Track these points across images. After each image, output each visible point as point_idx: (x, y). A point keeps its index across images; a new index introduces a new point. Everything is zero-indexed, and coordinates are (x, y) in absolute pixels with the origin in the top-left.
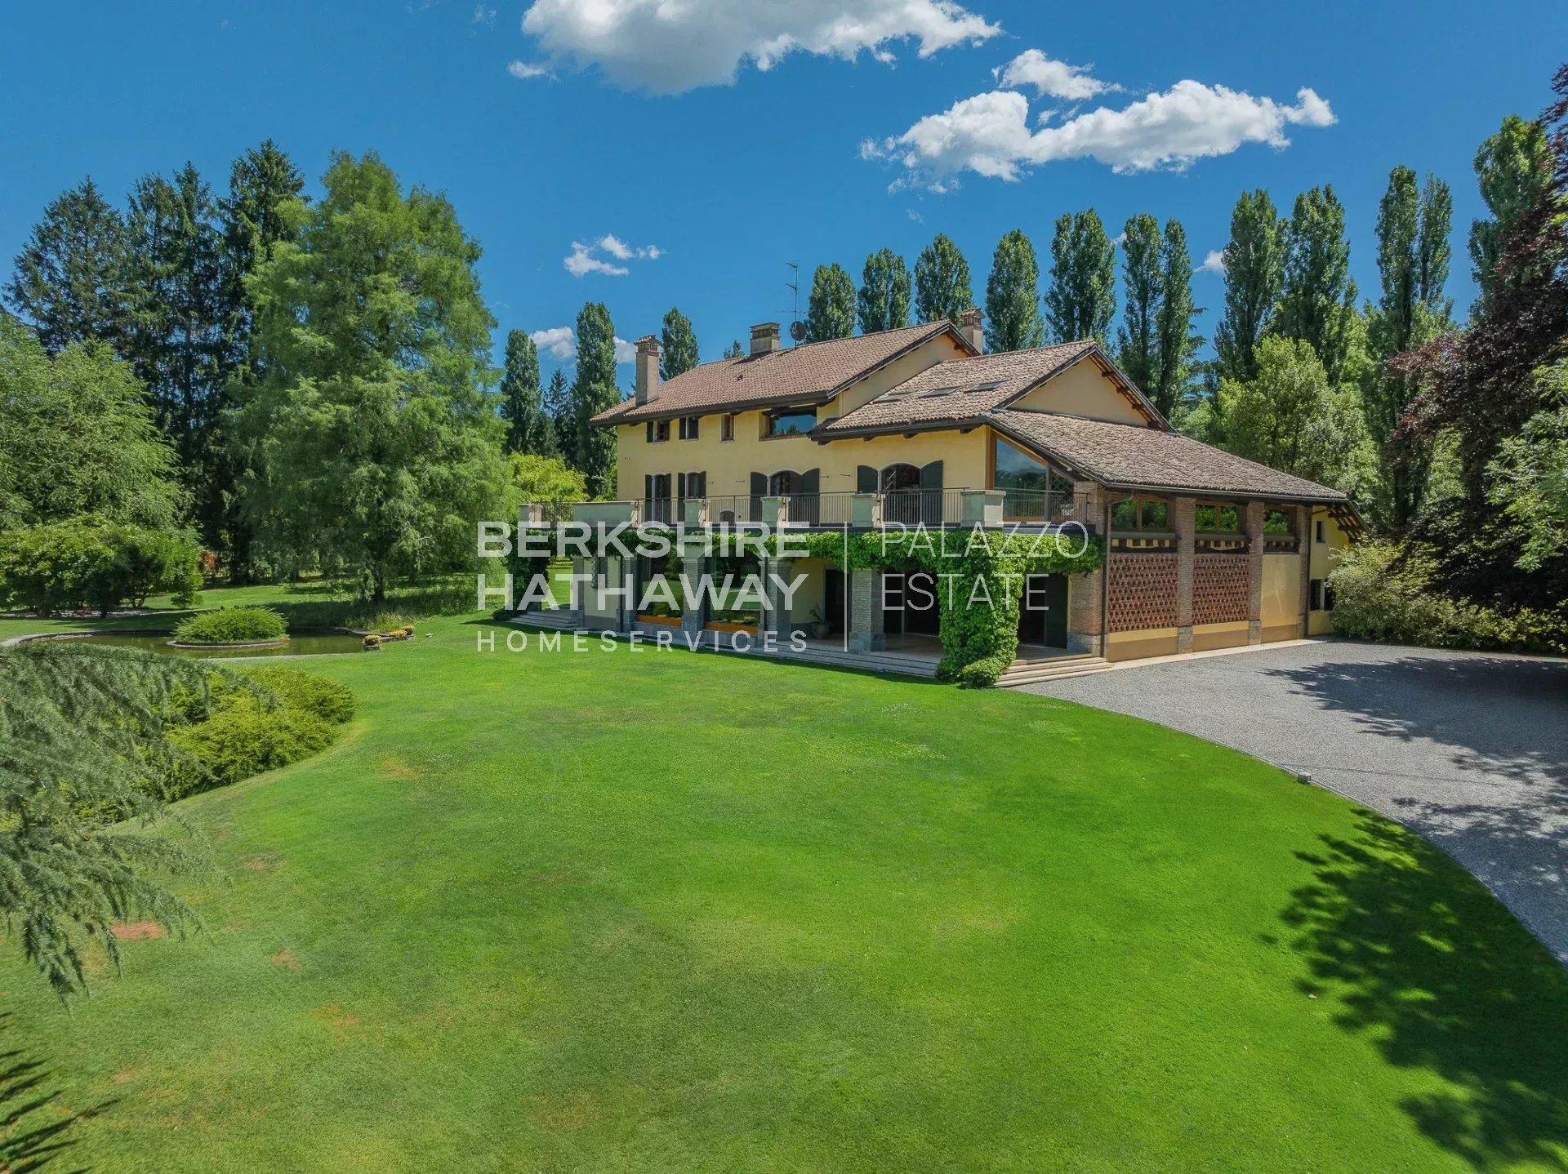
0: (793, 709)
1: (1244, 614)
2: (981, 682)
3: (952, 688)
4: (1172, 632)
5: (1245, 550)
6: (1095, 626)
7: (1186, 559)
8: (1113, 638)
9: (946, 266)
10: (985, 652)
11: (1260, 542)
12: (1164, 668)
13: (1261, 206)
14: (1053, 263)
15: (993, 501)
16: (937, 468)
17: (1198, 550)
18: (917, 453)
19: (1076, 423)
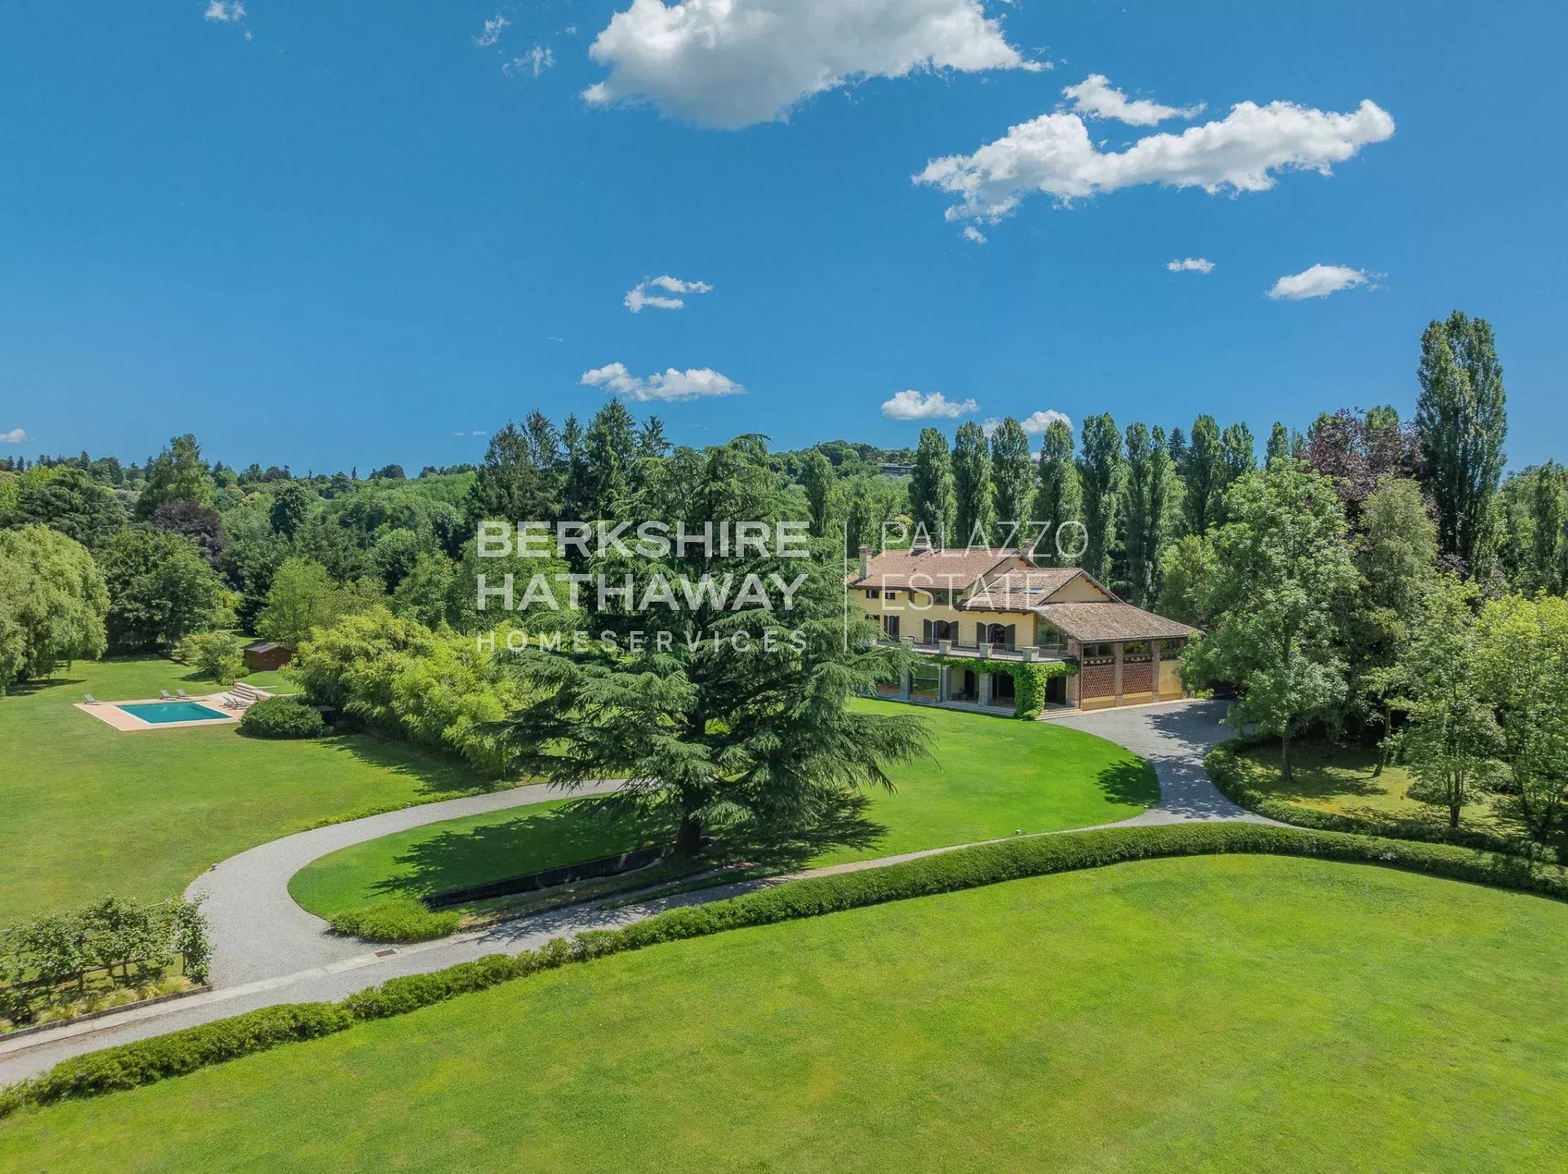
0: (967, 727)
1: (1150, 689)
2: (1030, 718)
3: (1020, 721)
4: (1113, 698)
5: (1151, 661)
6: (1077, 697)
7: (1119, 667)
8: (1085, 701)
9: (1012, 439)
10: (1032, 707)
11: (1158, 656)
12: (1104, 713)
13: (1208, 427)
14: (1083, 447)
15: (1035, 651)
16: (1012, 627)
17: (1125, 662)
18: (1004, 621)
19: (1072, 606)
